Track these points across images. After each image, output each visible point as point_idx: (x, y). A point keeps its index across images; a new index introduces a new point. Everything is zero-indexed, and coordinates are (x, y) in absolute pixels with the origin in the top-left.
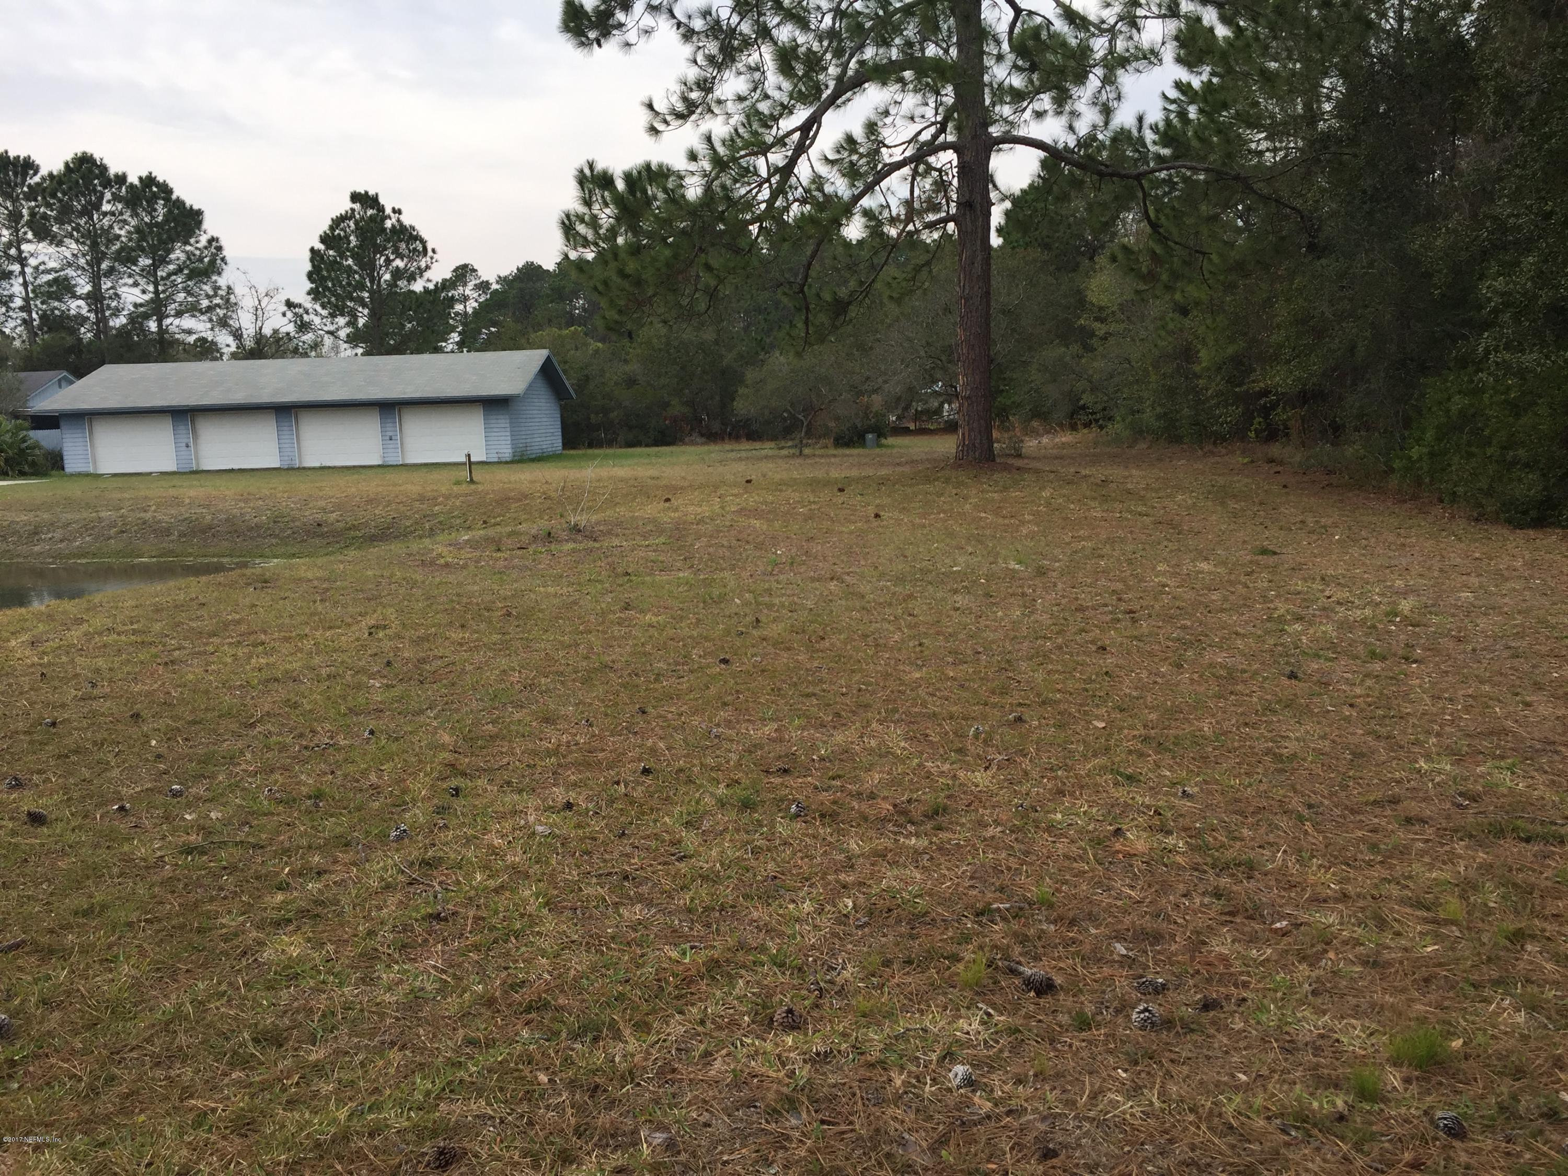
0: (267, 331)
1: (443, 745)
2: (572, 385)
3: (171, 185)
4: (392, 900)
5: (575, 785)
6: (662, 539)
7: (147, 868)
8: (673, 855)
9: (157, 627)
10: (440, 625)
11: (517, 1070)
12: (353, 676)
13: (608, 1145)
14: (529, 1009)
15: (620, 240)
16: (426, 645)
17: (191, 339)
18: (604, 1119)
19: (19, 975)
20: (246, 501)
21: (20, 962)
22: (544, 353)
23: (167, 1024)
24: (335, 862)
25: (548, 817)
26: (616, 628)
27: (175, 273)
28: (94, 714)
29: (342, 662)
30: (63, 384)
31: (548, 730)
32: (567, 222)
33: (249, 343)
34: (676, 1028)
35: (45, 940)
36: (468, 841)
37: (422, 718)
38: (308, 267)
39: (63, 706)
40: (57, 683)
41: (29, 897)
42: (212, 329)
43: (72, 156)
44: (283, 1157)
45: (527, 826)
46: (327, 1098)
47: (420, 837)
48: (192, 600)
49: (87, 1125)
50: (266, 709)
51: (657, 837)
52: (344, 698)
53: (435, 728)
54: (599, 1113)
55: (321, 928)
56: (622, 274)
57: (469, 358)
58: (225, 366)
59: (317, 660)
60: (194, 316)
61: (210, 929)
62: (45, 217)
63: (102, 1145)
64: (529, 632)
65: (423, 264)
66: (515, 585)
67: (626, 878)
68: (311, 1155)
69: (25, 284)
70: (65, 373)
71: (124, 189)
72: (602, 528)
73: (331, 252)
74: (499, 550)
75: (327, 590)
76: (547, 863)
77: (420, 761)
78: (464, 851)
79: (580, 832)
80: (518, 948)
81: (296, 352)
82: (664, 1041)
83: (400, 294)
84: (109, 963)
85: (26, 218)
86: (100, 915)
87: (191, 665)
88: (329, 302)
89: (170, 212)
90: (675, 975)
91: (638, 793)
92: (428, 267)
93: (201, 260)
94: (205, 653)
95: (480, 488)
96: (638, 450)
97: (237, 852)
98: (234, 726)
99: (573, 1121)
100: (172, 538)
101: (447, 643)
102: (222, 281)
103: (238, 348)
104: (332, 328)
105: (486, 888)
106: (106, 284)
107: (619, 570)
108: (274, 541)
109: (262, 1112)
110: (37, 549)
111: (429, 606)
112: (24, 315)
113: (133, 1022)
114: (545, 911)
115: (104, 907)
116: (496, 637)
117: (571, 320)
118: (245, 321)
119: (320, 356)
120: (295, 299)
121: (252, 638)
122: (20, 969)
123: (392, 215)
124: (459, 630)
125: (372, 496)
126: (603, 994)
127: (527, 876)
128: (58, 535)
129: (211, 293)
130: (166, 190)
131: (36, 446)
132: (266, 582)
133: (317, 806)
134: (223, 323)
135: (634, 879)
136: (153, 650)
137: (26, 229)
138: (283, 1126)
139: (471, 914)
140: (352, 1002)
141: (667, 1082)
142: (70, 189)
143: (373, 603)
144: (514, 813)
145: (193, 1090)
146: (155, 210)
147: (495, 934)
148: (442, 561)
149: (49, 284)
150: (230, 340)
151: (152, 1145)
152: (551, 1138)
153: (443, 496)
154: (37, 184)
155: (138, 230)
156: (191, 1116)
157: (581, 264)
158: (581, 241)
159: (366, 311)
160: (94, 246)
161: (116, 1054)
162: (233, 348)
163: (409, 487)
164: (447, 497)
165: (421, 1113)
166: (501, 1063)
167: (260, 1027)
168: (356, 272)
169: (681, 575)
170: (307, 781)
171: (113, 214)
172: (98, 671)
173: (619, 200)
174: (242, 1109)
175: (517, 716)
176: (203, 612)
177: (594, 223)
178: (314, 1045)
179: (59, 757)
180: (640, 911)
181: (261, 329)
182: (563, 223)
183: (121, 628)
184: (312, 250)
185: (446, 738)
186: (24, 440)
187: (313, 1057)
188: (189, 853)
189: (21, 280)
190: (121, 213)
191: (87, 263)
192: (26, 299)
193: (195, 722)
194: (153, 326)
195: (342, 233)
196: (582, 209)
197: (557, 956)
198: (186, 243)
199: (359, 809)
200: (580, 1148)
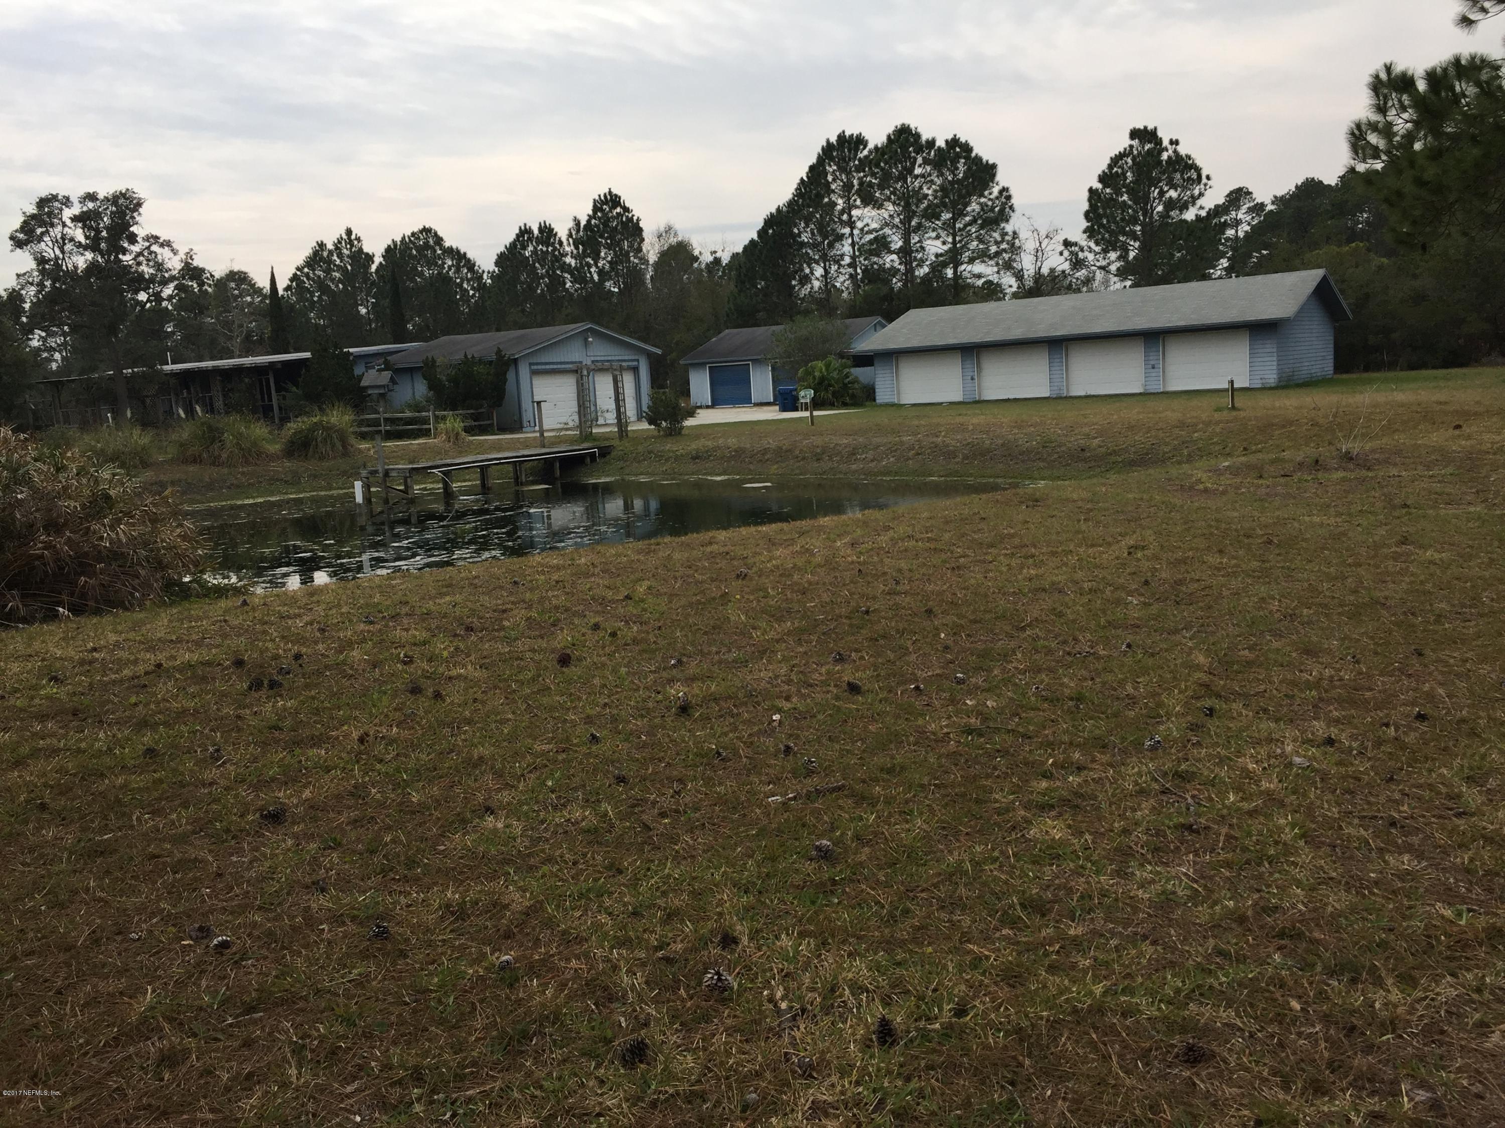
0: (1045, 271)
1: (1198, 665)
2: (1349, 305)
3: (971, 144)
4: (1146, 805)
5: (1337, 721)
6: (1450, 470)
7: (936, 741)
8: (1451, 809)
9: (947, 536)
10: (1197, 549)
11: (1268, 991)
12: (1112, 592)
13: (1364, 1088)
14: (1282, 935)
15: (1417, 146)
16: (1183, 568)
17: (980, 283)
18: (1360, 1061)
19: (839, 812)
20: (1020, 427)
21: (840, 802)
22: (1318, 274)
23: (952, 875)
24: (1093, 761)
25: (1307, 750)
26: (1391, 562)
27: (970, 224)
28: (897, 607)
29: (1104, 578)
30: (878, 327)
31: (1309, 662)
32: (1357, 132)
33: (1029, 283)
34: (1447, 990)
35: (858, 787)
36: (1221, 760)
37: (1178, 637)
38: (1086, 206)
39: (874, 598)
40: (869, 579)
41: (848, 751)
42: (998, 272)
43: (893, 128)
44: (1045, 1013)
45: (1283, 755)
46: (1085, 971)
47: (1173, 751)
48: (975, 514)
49: (889, 944)
50: (1035, 615)
51: (1431, 788)
52: (1104, 611)
53: (1190, 648)
54: (1356, 1053)
55: (1079, 818)
56: (1420, 182)
57: (1237, 283)
58: (1008, 305)
59: (1080, 575)
60: (983, 262)
61: (986, 802)
62: (871, 184)
63: (899, 964)
64: (1291, 561)
65: (1196, 192)
66: (1277, 513)
67: (1393, 824)
68: (1068, 1018)
69: (853, 244)
70: (880, 319)
71: (933, 153)
72: (1377, 456)
73: (1108, 190)
74: (1261, 477)
75: (1091, 510)
76: (1305, 795)
77: (1175, 678)
78: (1217, 770)
79: (1343, 770)
80: (1271, 874)
81: (1069, 289)
82: (1433, 999)
83: (1172, 224)
84: (906, 814)
85: (856, 187)
86: (899, 774)
87: (973, 571)
88: (1103, 238)
89: (969, 169)
90: (1448, 935)
91: (1411, 738)
92: (1201, 195)
93: (992, 209)
94: (984, 562)
95: (1242, 414)
96: (1424, 373)
97: (1009, 739)
98: (1008, 628)
99: (1326, 1054)
100: (957, 460)
101: (1204, 567)
102: (1009, 228)
103: (1019, 287)
104: (1103, 263)
105: (1239, 809)
106: (915, 239)
107: (1397, 501)
108: (1041, 464)
109: (1027, 969)
110: (854, 467)
111: (1188, 529)
112: (851, 270)
113: (924, 868)
114: (1302, 843)
115: (903, 768)
116: (1255, 564)
117: (1353, 236)
118: (1027, 264)
119: (1091, 290)
120: (1072, 239)
121: (1024, 550)
122: (841, 807)
123: (1169, 147)
124: (1217, 555)
125: (1133, 423)
126: (1363, 938)
127: (1282, 805)
128: (870, 455)
129: (999, 239)
130: (967, 148)
131: (856, 381)
132: (1037, 501)
133: (1078, 707)
134: (1008, 266)
135: (1403, 827)
136: (943, 556)
137: (855, 197)
138: (1045, 987)
139: (1224, 830)
140: (1107, 890)
141: (1433, 1042)
142: (891, 158)
143: (1133, 524)
144: (1270, 740)
145: (970, 936)
146: (957, 168)
147: (1247, 856)
148: (1201, 487)
149: (871, 242)
150: (1013, 281)
151: (938, 974)
152: (1303, 1065)
153: (1203, 422)
154: (866, 157)
155: (943, 188)
156: (968, 958)
157: (1370, 175)
158: (1369, 152)
159: (1137, 244)
160: (907, 206)
161: (910, 892)
162: (1014, 289)
163: (1169, 413)
164: (1208, 424)
165: (1171, 1007)
166: (1251, 979)
167: (1027, 895)
168: (1130, 207)
169: (1472, 509)
170: (1070, 684)
171: (923, 176)
172: (900, 571)
173: (1420, 102)
174: (1011, 963)
175: (1276, 644)
176: (982, 525)
177: (1387, 131)
178: (1073, 921)
179: (871, 639)
180: (1409, 861)
181: (1040, 268)
182: (1353, 134)
183: (918, 536)
184: (1091, 190)
185: (1201, 659)
186: (847, 376)
187: (1072, 932)
188: (970, 734)
189: (850, 241)
190: (930, 175)
191: (901, 222)
192: (853, 257)
193: (975, 622)
194: (949, 273)
195: (1120, 171)
196: (1375, 117)
197: (1313, 889)
198: (982, 195)
199: (1116, 715)
200: (1334, 1083)
